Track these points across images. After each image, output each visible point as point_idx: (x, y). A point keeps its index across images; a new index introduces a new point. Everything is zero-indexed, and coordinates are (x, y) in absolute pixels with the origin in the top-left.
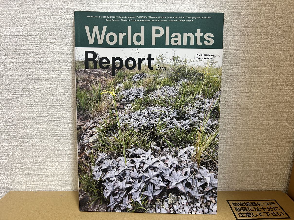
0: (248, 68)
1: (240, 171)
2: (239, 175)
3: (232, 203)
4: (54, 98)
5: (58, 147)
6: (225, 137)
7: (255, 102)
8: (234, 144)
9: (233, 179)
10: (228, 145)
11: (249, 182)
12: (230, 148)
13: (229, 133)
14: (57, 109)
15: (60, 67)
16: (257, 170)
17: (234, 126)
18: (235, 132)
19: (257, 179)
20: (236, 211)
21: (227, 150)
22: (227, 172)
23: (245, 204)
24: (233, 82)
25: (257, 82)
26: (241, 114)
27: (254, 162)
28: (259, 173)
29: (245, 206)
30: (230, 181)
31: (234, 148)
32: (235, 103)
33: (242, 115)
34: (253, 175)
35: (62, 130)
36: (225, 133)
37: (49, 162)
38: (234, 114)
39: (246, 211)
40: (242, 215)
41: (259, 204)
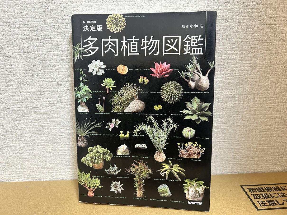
0: (266, 5)
1: (256, 148)
2: (254, 153)
3: (248, 189)
4: (7, 57)
5: (18, 124)
6: (236, 103)
7: (275, 53)
8: (248, 112)
9: (247, 158)
10: (240, 113)
11: (266, 162)
12: (242, 118)
13: (242, 98)
14: (12, 74)
15: (10, 14)
16: (277, 146)
17: (248, 88)
18: (249, 96)
19: (277, 157)
20: (255, 199)
21: (239, 121)
22: (239, 150)
23: (265, 189)
24: (246, 26)
25: (278, 25)
26: (256, 71)
27: (273, 135)
28: (280, 150)
29: (265, 192)
30: (242, 161)
31: (247, 118)
32: (249, 56)
33: (258, 72)
34: (272, 153)
35: (21, 101)
36: (236, 98)
37: (8, 145)
38: (248, 71)
39: (268, 198)
40: (263, 203)
41: (283, 188)
